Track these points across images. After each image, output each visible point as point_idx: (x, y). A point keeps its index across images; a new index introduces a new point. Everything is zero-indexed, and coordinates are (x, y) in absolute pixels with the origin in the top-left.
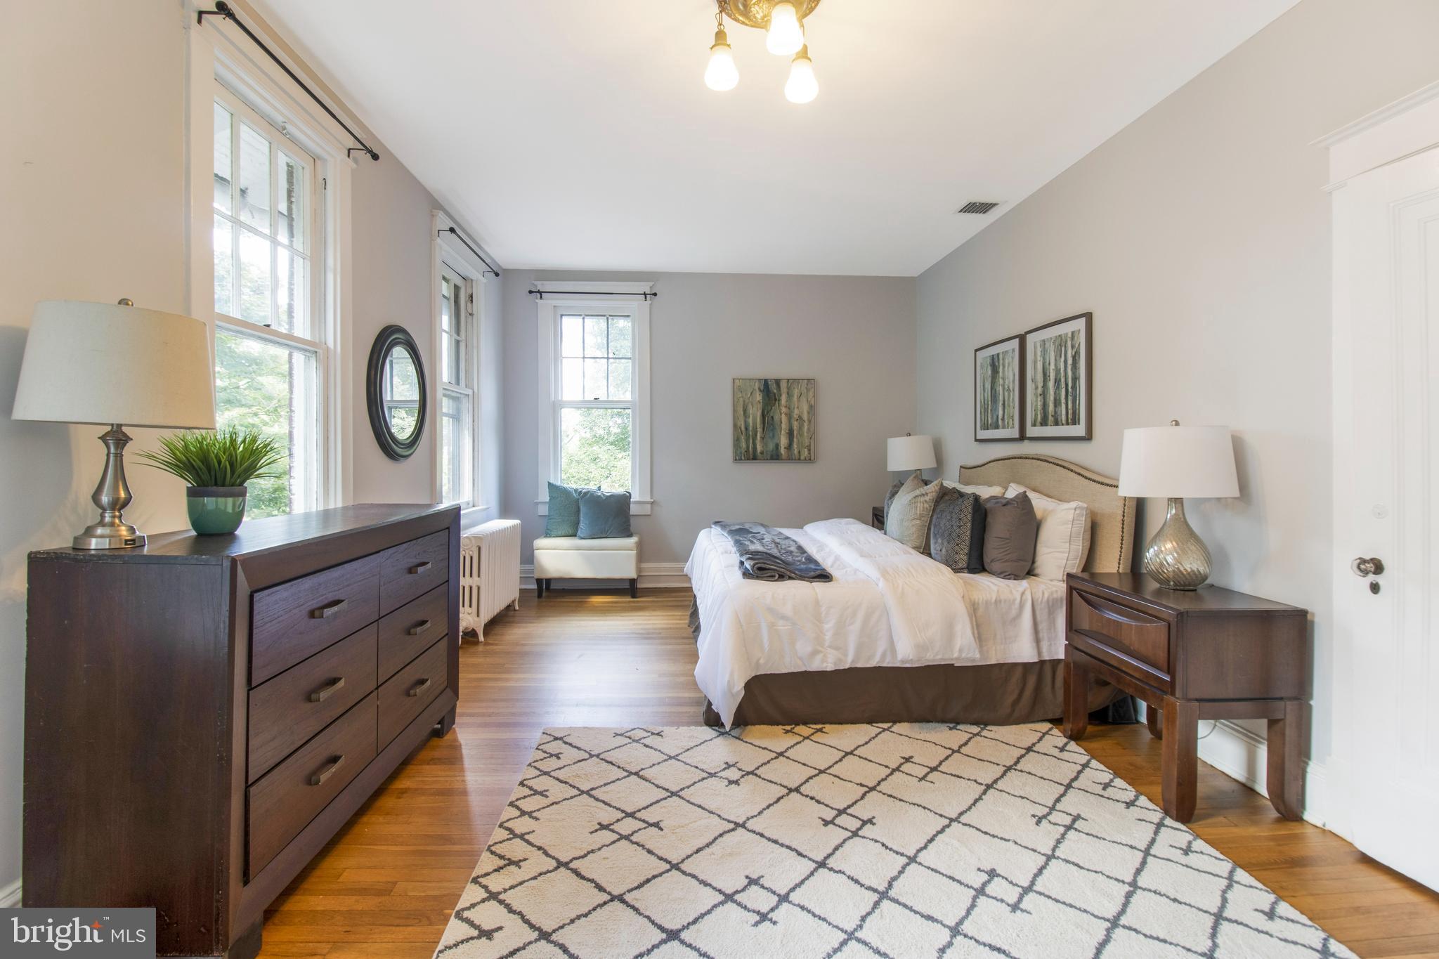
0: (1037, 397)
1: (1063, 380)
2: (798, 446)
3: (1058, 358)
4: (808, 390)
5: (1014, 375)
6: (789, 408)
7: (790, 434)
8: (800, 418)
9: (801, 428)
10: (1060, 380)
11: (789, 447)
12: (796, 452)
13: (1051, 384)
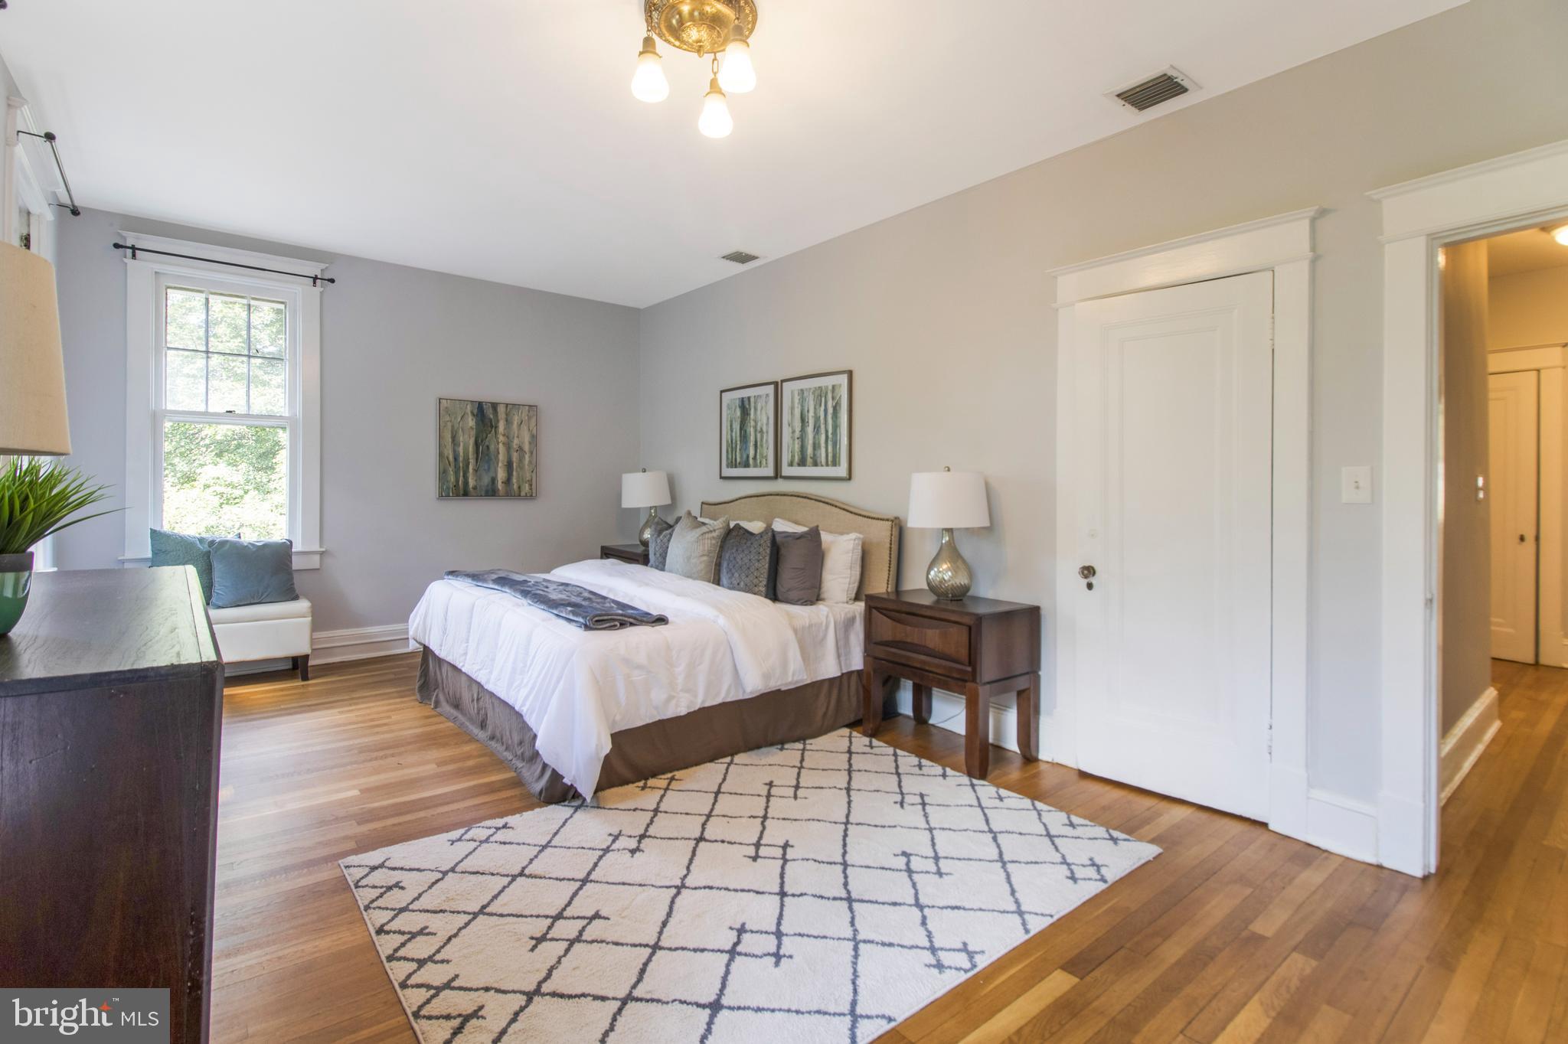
0: (794, 440)
1: (823, 426)
2: (518, 481)
3: (817, 407)
4: (530, 418)
5: (768, 418)
6: (508, 437)
7: (509, 466)
8: (520, 449)
9: (521, 460)
10: (819, 427)
11: (508, 481)
12: (515, 487)
13: (810, 429)
